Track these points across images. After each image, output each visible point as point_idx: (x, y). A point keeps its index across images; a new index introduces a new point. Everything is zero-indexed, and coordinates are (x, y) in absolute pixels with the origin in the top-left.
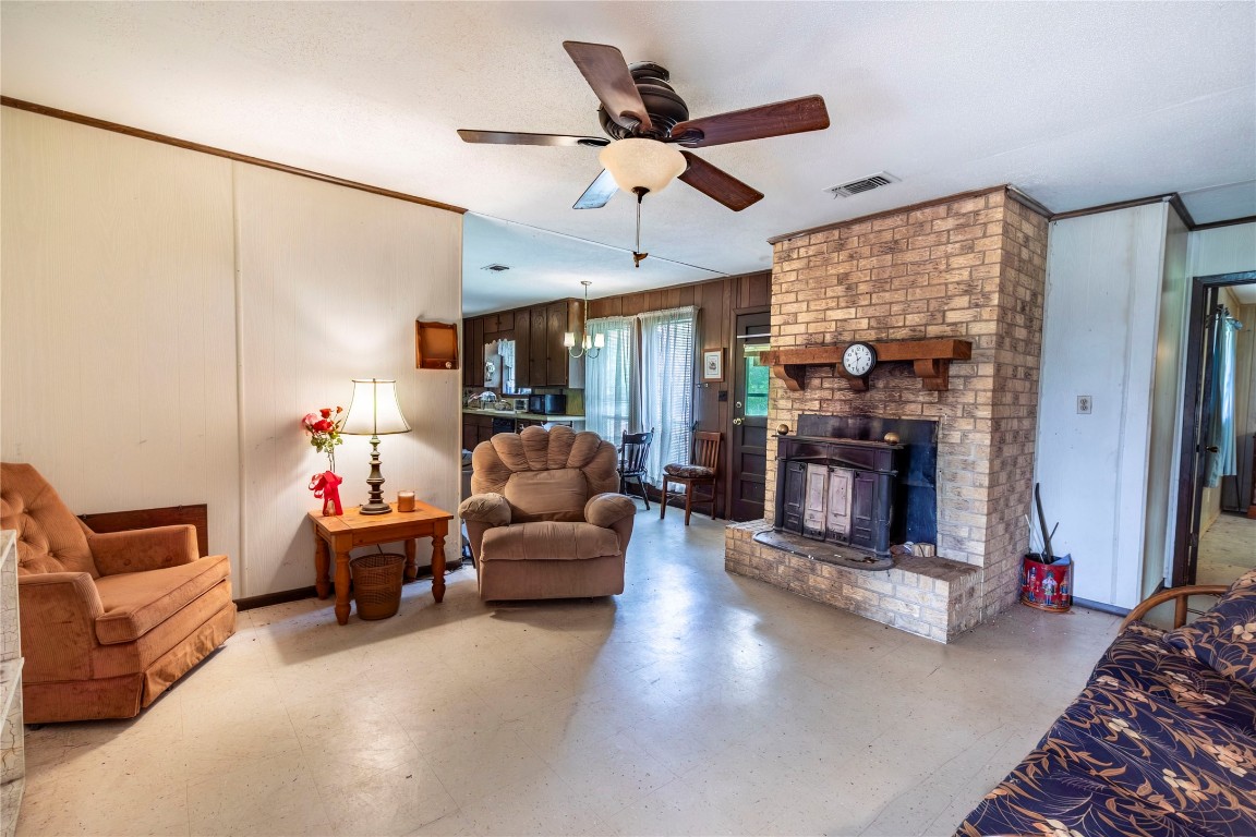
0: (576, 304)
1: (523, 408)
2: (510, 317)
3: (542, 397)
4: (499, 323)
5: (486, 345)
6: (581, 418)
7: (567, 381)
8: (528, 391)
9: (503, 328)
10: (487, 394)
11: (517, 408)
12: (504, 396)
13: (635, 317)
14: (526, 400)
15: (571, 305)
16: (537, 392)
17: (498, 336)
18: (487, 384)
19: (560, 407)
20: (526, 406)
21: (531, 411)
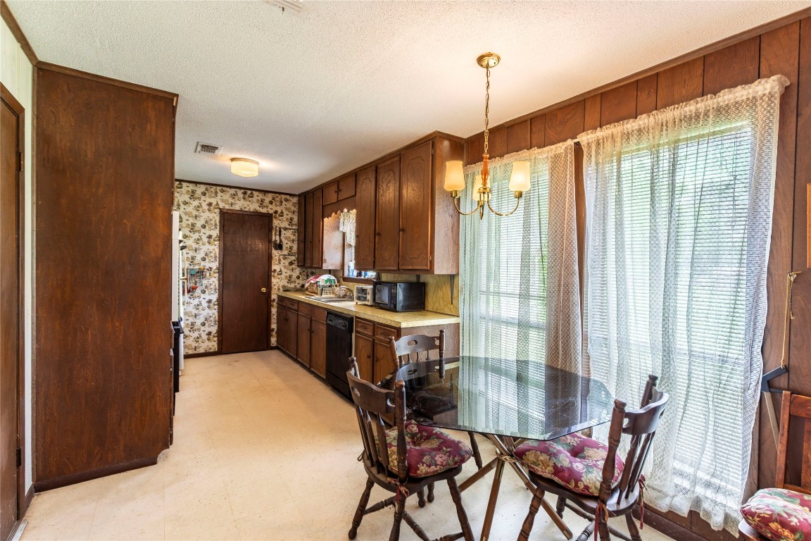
0: (446, 143)
1: (365, 299)
2: (351, 181)
3: (392, 285)
4: (338, 191)
5: (326, 219)
6: (453, 320)
7: (432, 263)
8: (371, 274)
9: (343, 195)
10: (325, 277)
11: (359, 298)
12: (346, 279)
13: (570, 142)
14: (369, 287)
15: (438, 145)
16: (384, 277)
17: (338, 206)
18: (325, 267)
19: (417, 300)
20: (369, 297)
21: (377, 305)
